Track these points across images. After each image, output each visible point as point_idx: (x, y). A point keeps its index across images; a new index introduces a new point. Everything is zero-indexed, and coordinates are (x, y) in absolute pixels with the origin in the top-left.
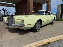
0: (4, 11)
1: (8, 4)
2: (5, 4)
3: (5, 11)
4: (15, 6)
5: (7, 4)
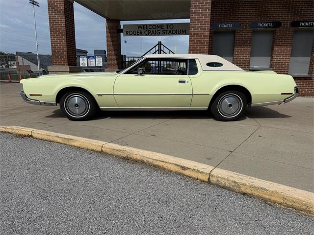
0: (160, 50)
2: (157, 26)
5: (163, 25)
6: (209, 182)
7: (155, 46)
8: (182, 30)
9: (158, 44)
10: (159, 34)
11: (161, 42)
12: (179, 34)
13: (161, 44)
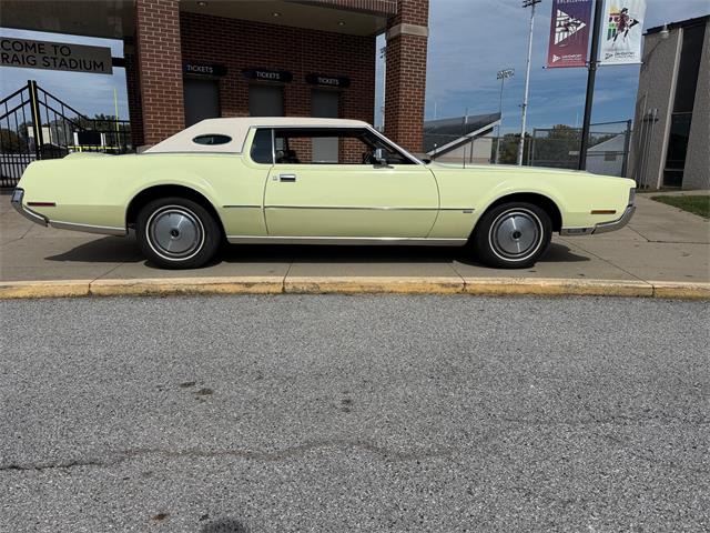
0: (34, 102)
1: (55, 45)
2: (26, 45)
3: (42, 108)
4: (117, 62)
5: (41, 44)
6: (284, 292)
7: (21, 91)
8: (95, 63)
9: (29, 86)
10: (34, 65)
11: (35, 82)
12: (88, 70)
13: (36, 87)
